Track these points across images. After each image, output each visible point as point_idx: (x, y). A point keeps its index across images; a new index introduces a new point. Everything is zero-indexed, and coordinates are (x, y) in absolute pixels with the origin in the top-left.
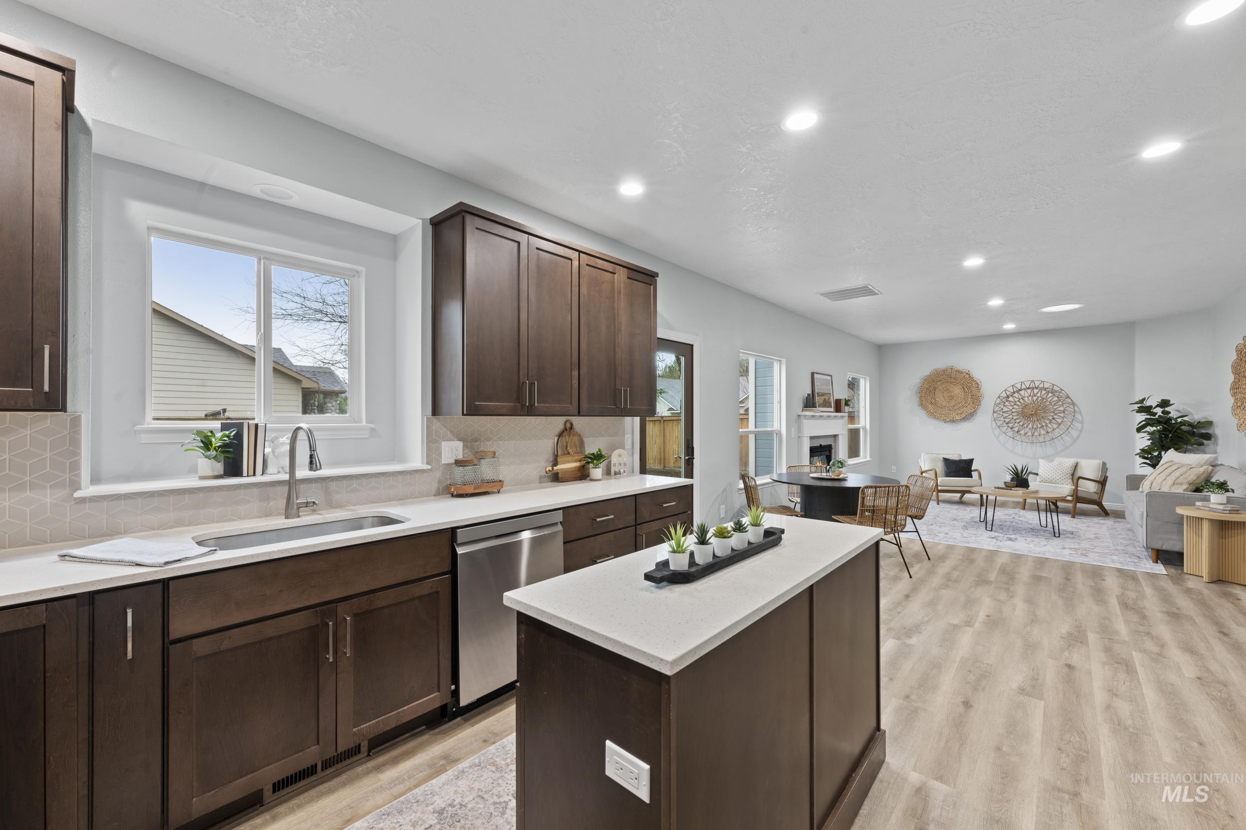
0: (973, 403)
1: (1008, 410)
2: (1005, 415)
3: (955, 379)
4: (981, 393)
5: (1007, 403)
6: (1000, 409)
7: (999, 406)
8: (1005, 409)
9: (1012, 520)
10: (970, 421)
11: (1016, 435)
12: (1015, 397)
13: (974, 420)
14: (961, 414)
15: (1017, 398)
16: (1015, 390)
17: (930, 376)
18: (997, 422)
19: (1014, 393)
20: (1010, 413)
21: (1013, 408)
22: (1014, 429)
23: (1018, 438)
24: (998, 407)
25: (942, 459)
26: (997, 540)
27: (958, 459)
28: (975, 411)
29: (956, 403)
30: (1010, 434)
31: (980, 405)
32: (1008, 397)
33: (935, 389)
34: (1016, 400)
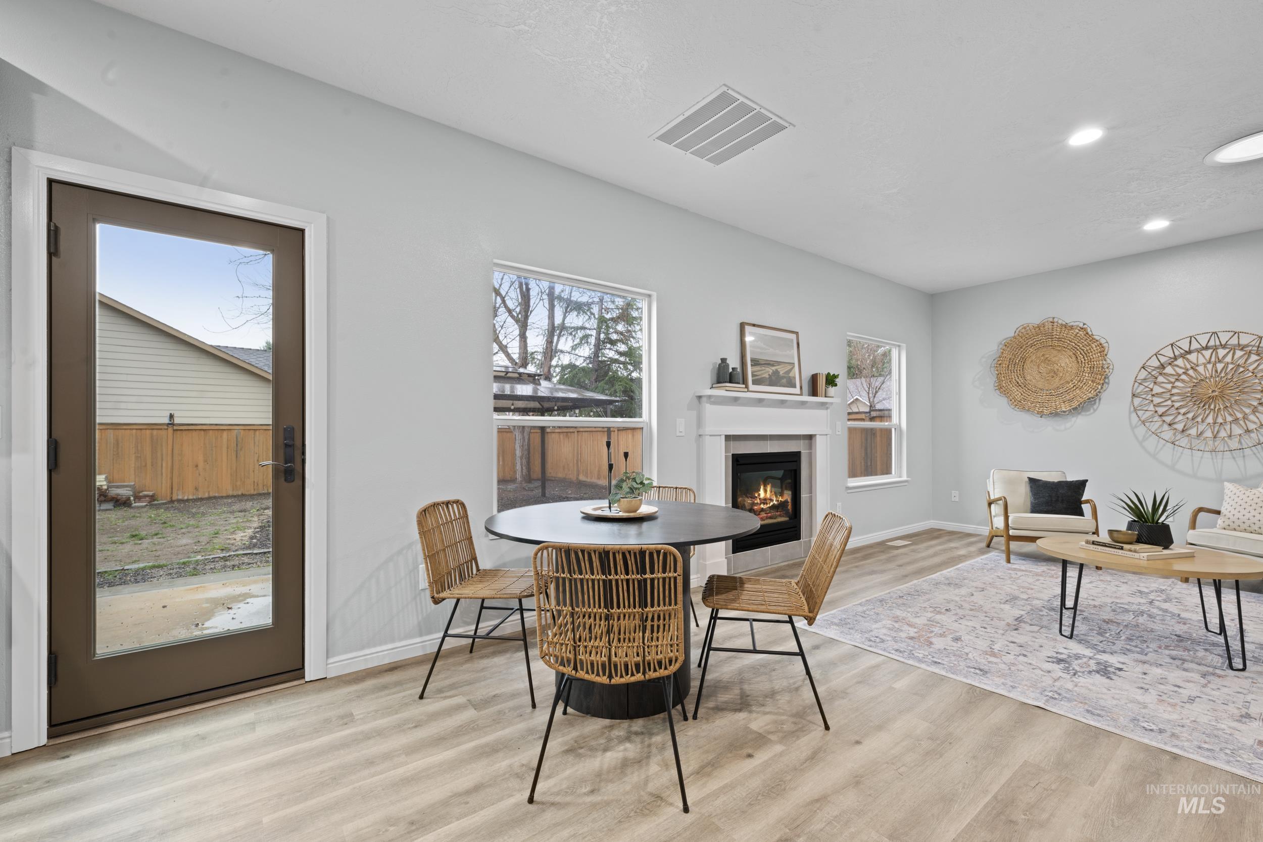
0: (1092, 381)
1: (1162, 390)
2: (1157, 400)
3: (1059, 340)
4: (1109, 361)
5: (1161, 379)
6: (1147, 389)
7: (1146, 384)
8: (1157, 390)
9: (1143, 608)
10: (1088, 413)
11: (1179, 436)
12: (1177, 366)
13: (1095, 410)
14: (1070, 401)
15: (1181, 368)
16: (1177, 353)
17: (1015, 337)
18: (1140, 413)
19: (1175, 358)
20: (1167, 396)
21: (1173, 387)
22: (1175, 426)
23: (1184, 442)
24: (1142, 387)
25: (1027, 480)
26: (1066, 669)
27: (1056, 481)
28: (1097, 395)
29: (1062, 382)
30: (1168, 434)
31: (1108, 384)
32: (1163, 366)
33: (1024, 360)
34: (1180, 371)
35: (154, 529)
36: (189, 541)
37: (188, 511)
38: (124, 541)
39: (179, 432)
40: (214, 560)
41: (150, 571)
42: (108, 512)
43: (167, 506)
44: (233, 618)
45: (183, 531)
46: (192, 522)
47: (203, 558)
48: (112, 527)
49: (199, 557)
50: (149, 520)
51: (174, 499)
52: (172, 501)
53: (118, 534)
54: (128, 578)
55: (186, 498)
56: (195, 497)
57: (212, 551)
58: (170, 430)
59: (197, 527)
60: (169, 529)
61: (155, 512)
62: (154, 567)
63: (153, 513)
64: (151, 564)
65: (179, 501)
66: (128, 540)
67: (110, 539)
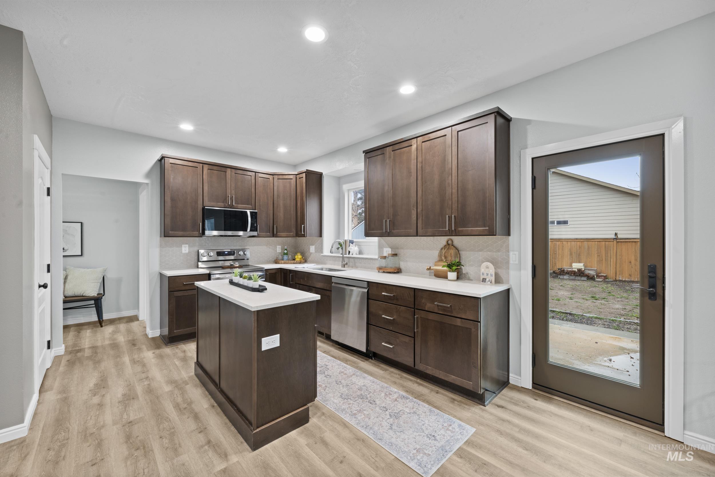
35: (604, 295)
36: (620, 307)
37: (624, 288)
38: (588, 299)
39: (620, 243)
40: (630, 323)
41: (594, 320)
42: (584, 281)
43: (613, 283)
44: (632, 365)
45: (619, 299)
46: (625, 295)
47: (624, 320)
48: (584, 290)
49: (622, 319)
50: (602, 289)
51: (617, 279)
52: (616, 281)
53: (586, 295)
54: (584, 321)
55: (624, 280)
56: (629, 280)
57: (631, 317)
58: (615, 242)
59: (627, 299)
60: (611, 297)
61: (606, 285)
62: (596, 318)
63: (604, 286)
64: (595, 316)
65: (620, 281)
66: (590, 299)
67: (582, 296)
